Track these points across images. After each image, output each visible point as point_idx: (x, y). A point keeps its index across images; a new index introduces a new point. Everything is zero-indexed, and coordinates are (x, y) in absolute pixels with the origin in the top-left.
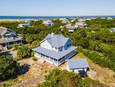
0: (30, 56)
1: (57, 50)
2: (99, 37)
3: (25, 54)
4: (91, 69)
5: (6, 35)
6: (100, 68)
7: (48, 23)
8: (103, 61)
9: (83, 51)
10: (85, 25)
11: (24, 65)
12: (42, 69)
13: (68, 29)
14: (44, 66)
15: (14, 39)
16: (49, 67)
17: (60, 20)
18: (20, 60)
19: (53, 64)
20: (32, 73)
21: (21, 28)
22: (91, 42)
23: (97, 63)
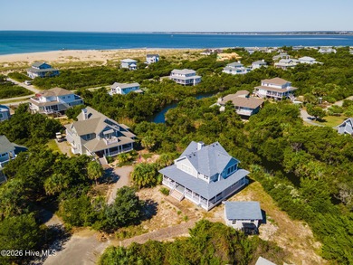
0: (155, 185)
1: (208, 181)
2: (307, 146)
3: (147, 180)
4: (269, 220)
5: (105, 133)
6: (287, 220)
7: (184, 77)
8: (295, 207)
9: (262, 178)
10: (288, 88)
11: (147, 201)
12: (179, 213)
13: (237, 108)
14: (183, 207)
15: (119, 141)
16: (192, 209)
17: (218, 60)
18: (137, 190)
19: (200, 205)
20: (163, 219)
21: (119, 95)
22: (287, 153)
23: (283, 210)
